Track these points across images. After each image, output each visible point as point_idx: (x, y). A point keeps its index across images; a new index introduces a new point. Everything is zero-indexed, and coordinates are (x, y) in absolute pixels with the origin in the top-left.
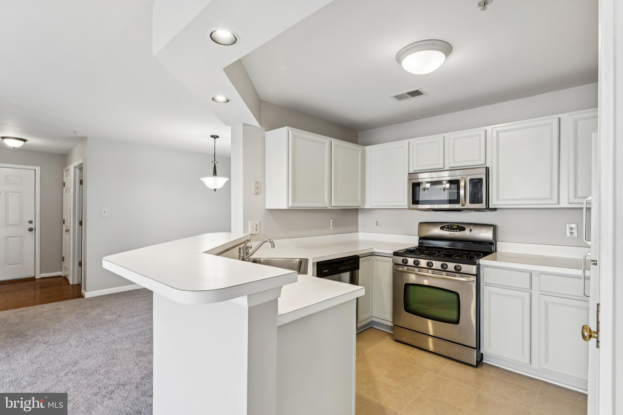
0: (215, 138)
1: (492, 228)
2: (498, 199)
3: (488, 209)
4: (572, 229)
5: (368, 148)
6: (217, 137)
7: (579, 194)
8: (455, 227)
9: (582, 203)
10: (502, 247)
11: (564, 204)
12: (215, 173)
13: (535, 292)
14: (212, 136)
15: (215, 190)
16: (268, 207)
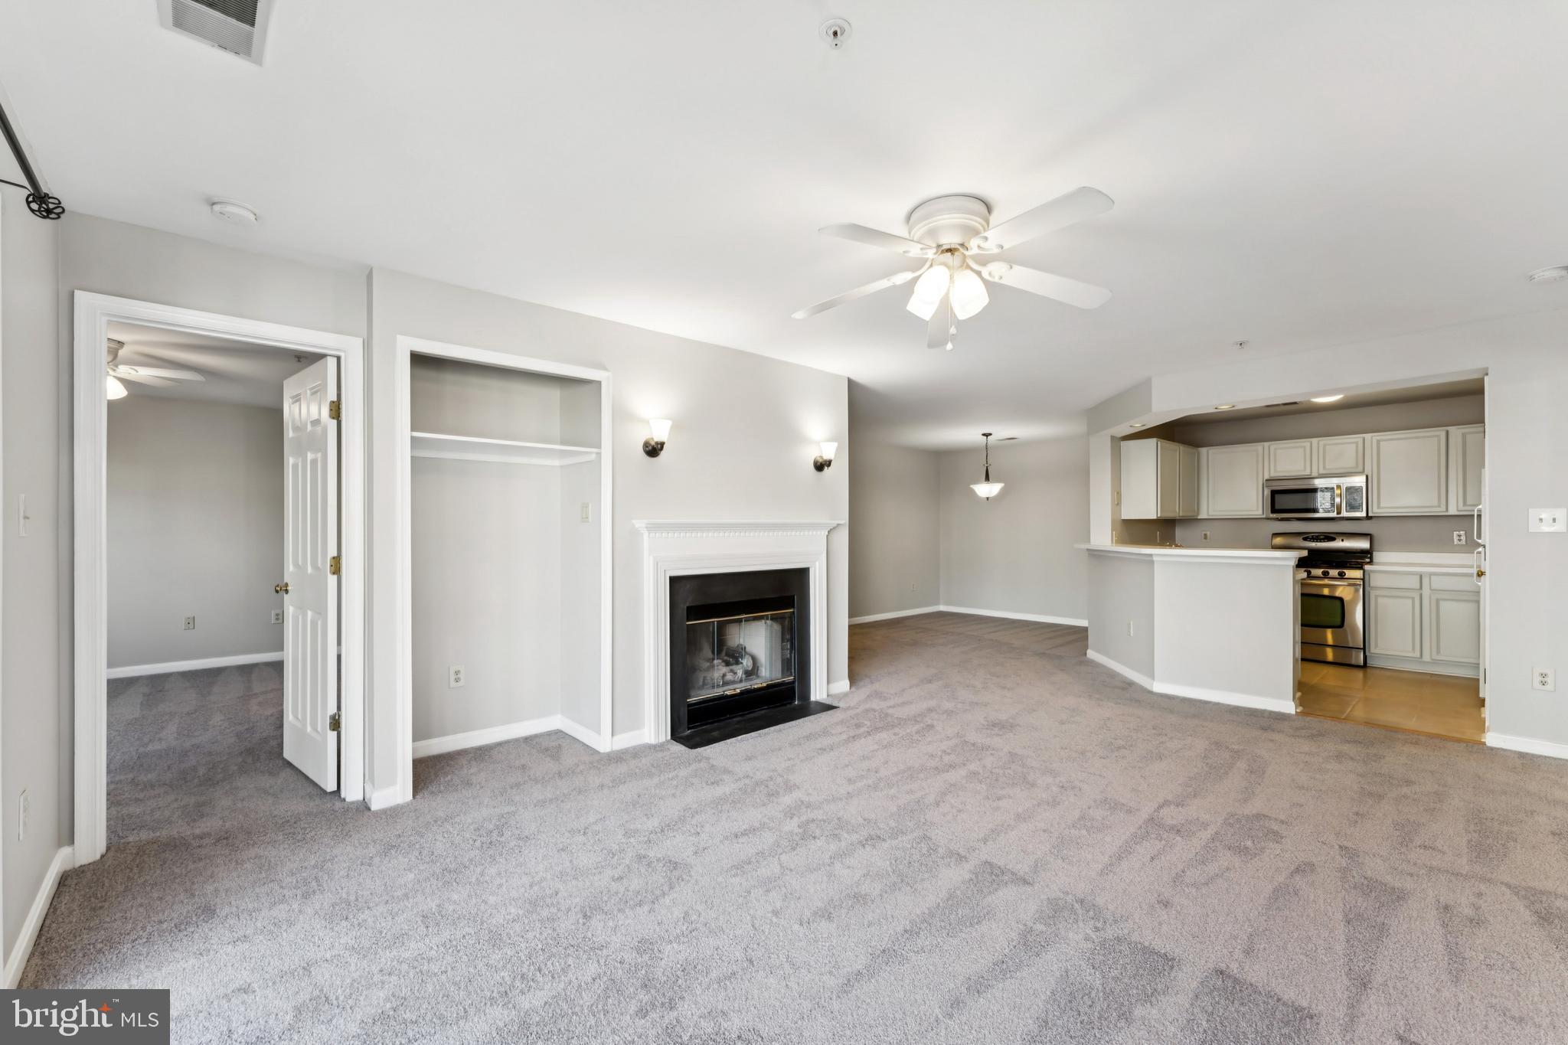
0: (987, 436)
1: (1369, 537)
2: (1379, 507)
3: (1368, 518)
4: (1460, 536)
5: (1203, 450)
6: (990, 434)
7: (1469, 502)
8: (1322, 537)
9: (1474, 511)
10: (1378, 556)
11: (1452, 511)
12: (987, 478)
13: (1426, 591)
14: (984, 435)
15: (988, 498)
16: (1124, 517)
